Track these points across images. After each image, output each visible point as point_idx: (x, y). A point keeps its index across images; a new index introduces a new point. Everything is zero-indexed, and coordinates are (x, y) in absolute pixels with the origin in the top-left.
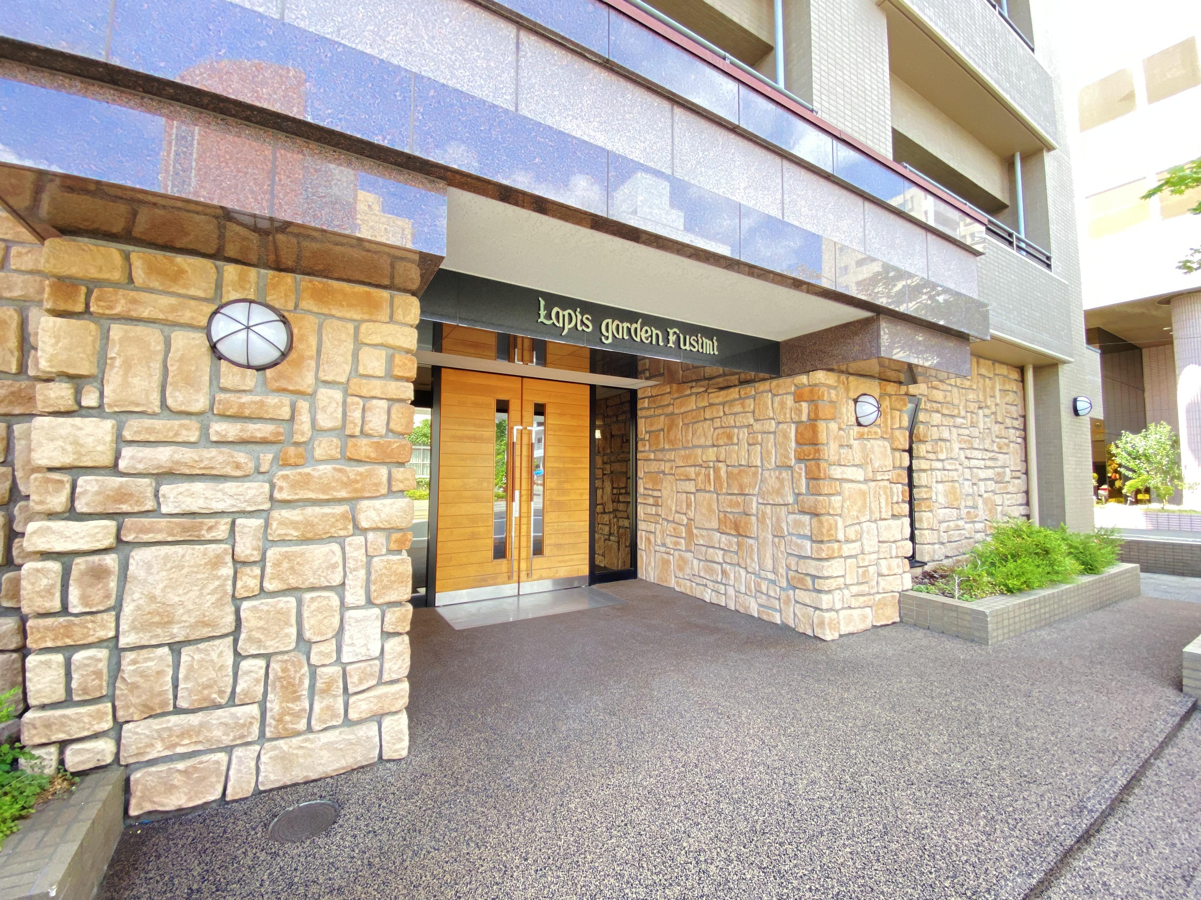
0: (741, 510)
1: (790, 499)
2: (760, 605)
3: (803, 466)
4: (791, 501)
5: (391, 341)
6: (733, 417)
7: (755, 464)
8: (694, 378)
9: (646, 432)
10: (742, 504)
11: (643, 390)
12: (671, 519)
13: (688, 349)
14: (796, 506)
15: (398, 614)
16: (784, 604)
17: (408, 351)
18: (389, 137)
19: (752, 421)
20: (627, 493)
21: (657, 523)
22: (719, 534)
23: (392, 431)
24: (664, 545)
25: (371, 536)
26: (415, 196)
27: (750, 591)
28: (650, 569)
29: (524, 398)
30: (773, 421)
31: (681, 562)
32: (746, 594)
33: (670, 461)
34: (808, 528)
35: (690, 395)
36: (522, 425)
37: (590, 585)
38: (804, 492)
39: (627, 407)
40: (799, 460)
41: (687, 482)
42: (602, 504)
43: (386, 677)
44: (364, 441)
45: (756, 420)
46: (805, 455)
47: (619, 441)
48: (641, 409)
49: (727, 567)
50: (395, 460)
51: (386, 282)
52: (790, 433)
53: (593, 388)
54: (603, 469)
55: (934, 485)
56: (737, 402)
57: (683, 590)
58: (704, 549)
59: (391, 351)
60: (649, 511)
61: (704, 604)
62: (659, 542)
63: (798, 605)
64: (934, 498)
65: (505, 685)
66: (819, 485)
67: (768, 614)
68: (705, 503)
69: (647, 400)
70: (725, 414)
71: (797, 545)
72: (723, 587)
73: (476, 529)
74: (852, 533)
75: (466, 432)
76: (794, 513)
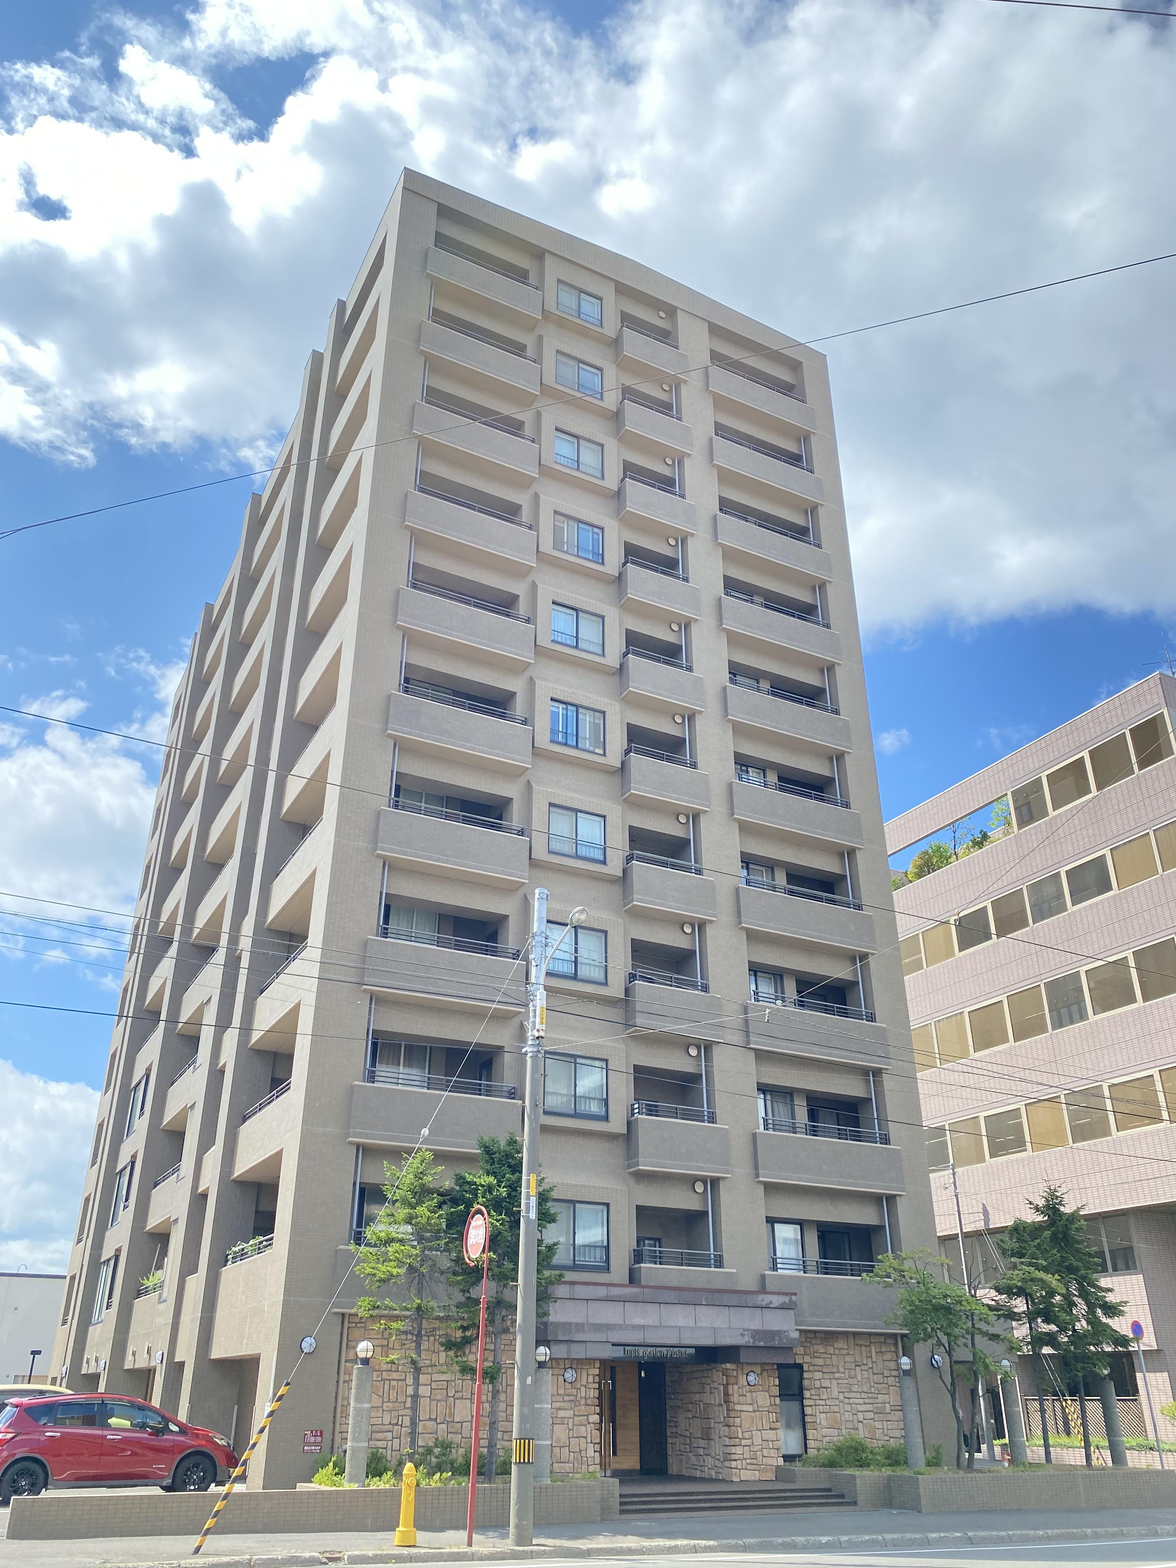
0: (709, 1427)
7: (712, 1403)
9: (669, 1381)
10: (709, 1424)
12: (683, 1434)
19: (710, 1382)
21: (676, 1437)
24: (680, 1450)
33: (681, 1400)
37: (640, 1476)
41: (689, 1413)
45: (713, 1383)
55: (818, 1414)
60: (672, 1431)
62: (677, 1448)
64: (818, 1422)
66: (731, 1413)
68: (696, 1424)
74: (747, 1435)
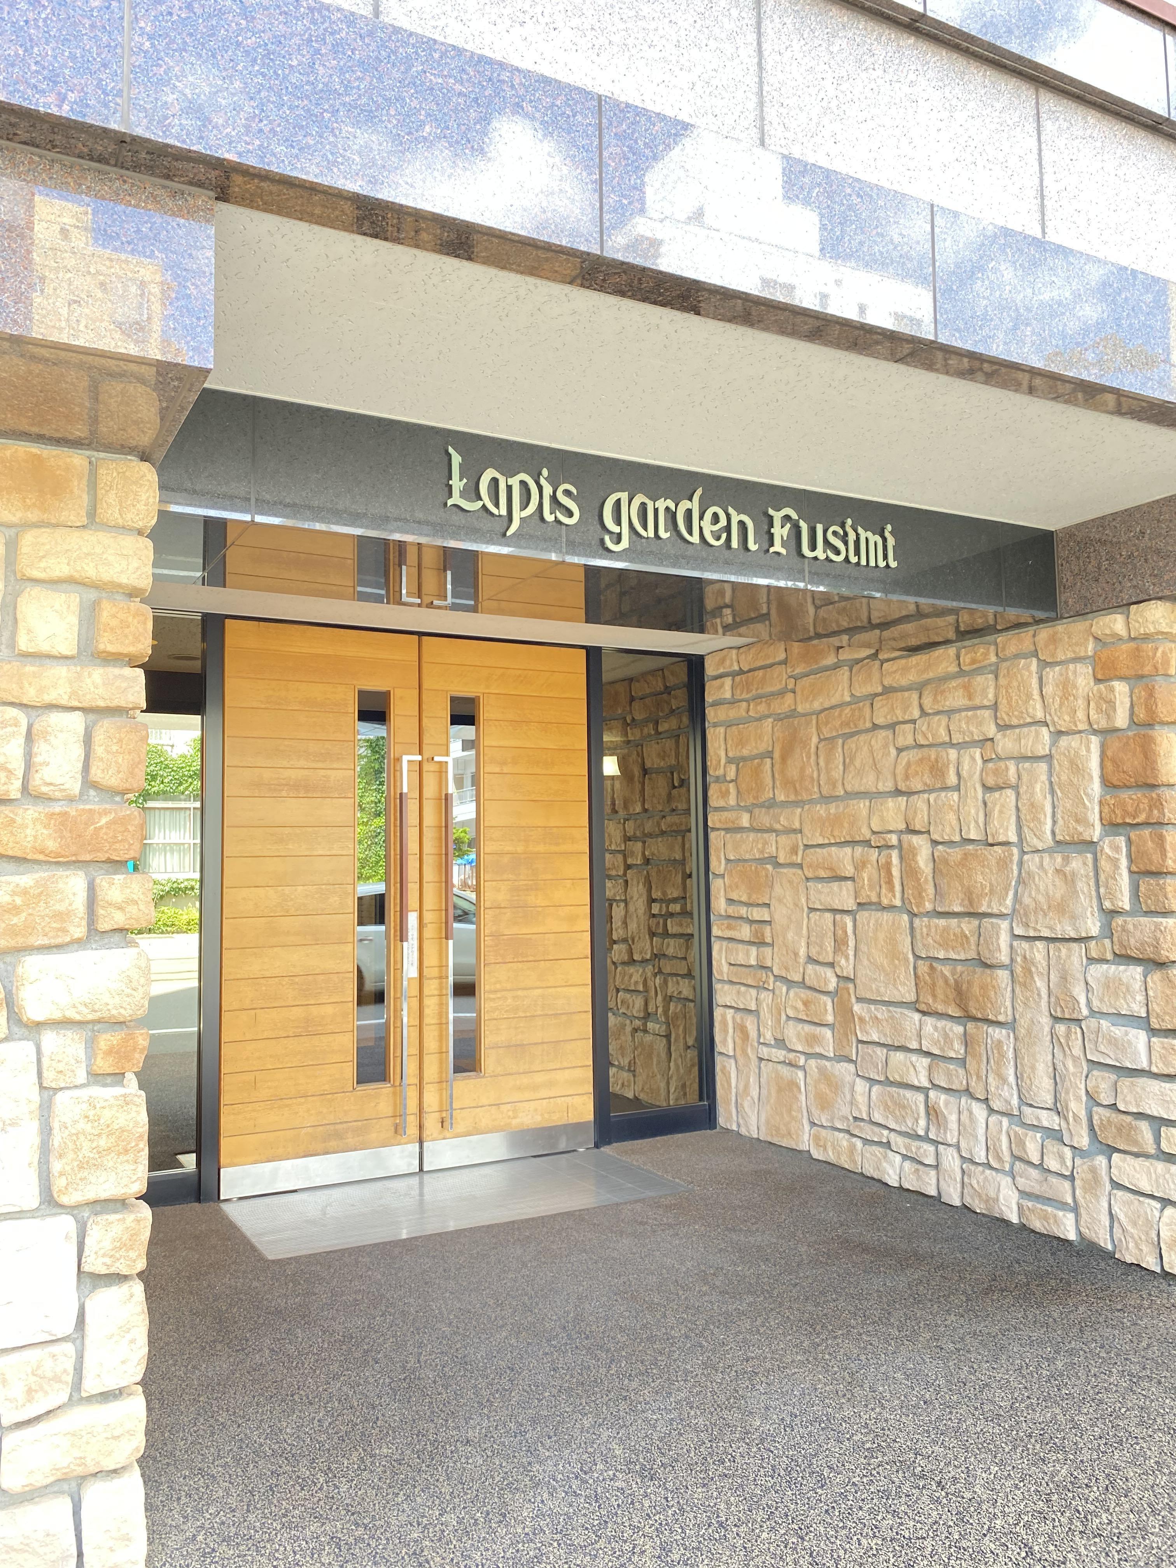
0: (972, 954)
1: (1093, 926)
2: (1024, 1194)
3: (1121, 841)
4: (1095, 931)
5: (90, 571)
6: (944, 720)
7: (1002, 839)
8: (845, 624)
9: (730, 761)
10: (973, 940)
11: (718, 657)
12: (797, 978)
13: (822, 557)
14: (1107, 942)
15: (117, 1229)
16: (1085, 1190)
17: (132, 593)
18: (72, 96)
19: (991, 730)
20: (686, 913)
21: (761, 987)
22: (917, 1016)
23: (95, 786)
24: (780, 1043)
25: (50, 1039)
26: (138, 231)
27: (1000, 1159)
28: (746, 1104)
29: (426, 685)
30: (1044, 730)
31: (823, 1087)
32: (988, 1166)
33: (789, 831)
34: (1140, 998)
35: (836, 667)
36: (420, 753)
37: (597, 1146)
38: (1127, 907)
39: (679, 699)
40: (1112, 826)
41: (835, 886)
42: (625, 940)
43: (91, 1386)
44: (30, 813)
45: (1003, 727)
46: (1126, 813)
47: (661, 784)
48: (715, 704)
49: (940, 1099)
50: (102, 857)
51: (79, 431)
52: (1088, 759)
53: (593, 654)
54: (624, 853)
56: (954, 683)
57: (832, 1157)
58: (881, 1052)
59: (93, 595)
60: (741, 959)
61: (882, 1192)
62: (768, 1036)
63: (1119, 1193)
65: (386, 1399)
66: (1162, 888)
67: (1045, 1218)
68: (881, 936)
69: (728, 681)
70: (923, 713)
71: (1113, 1042)
72: (931, 1149)
73: (314, 1010)
75: (287, 773)
76: (1103, 961)
